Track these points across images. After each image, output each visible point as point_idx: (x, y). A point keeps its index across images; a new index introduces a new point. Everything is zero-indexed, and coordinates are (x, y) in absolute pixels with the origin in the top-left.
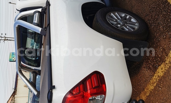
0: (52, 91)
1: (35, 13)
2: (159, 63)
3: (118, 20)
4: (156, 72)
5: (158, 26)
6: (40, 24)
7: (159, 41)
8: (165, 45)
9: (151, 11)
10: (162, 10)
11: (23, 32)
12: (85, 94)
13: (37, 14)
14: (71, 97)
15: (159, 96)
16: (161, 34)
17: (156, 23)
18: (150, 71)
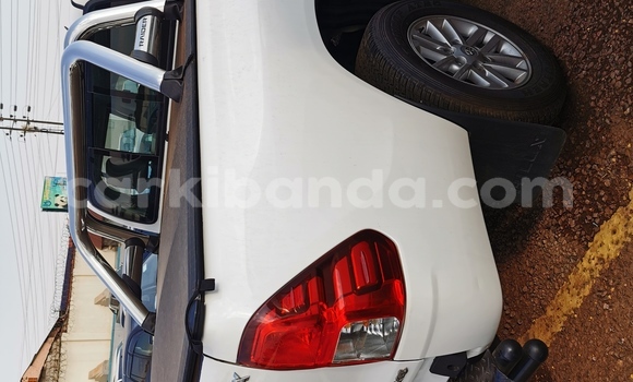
0: (203, 300)
1: (141, 14)
2: (604, 208)
3: (453, 48)
4: (590, 244)
5: (602, 69)
6: (159, 58)
7: (606, 128)
8: (628, 142)
9: (577, 13)
10: (621, 9)
11: (96, 89)
12: (325, 315)
13: (149, 18)
14: (274, 324)
15: (601, 332)
16: (612, 99)
17: (595, 60)
18: (569, 241)
